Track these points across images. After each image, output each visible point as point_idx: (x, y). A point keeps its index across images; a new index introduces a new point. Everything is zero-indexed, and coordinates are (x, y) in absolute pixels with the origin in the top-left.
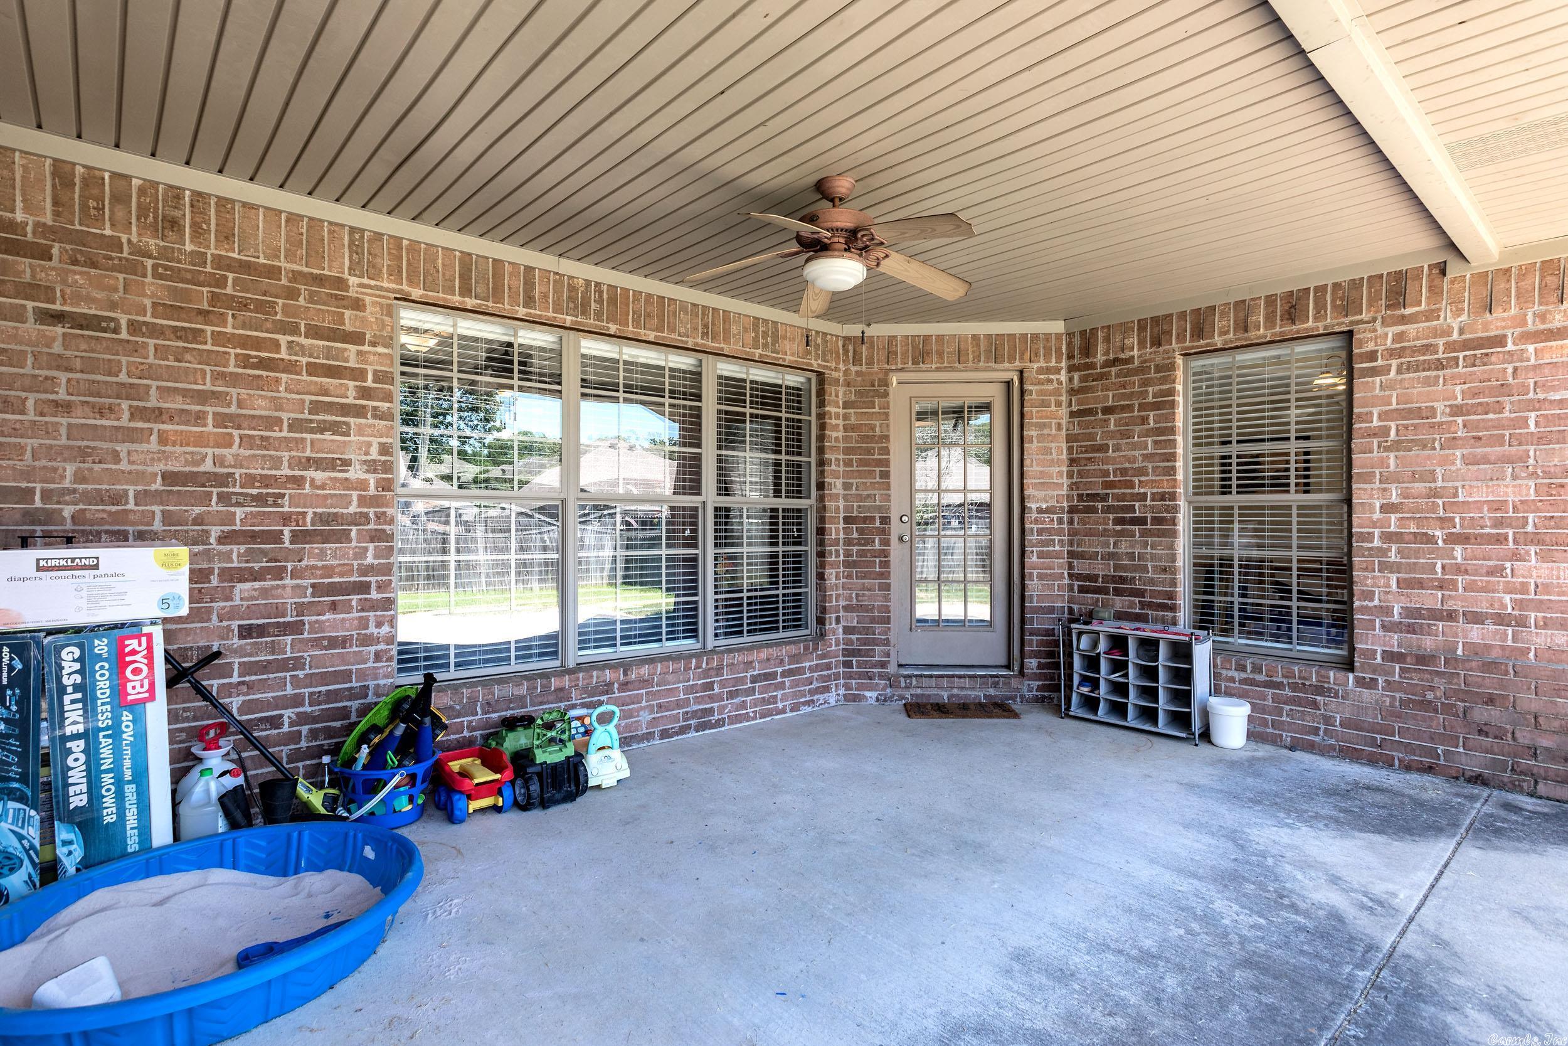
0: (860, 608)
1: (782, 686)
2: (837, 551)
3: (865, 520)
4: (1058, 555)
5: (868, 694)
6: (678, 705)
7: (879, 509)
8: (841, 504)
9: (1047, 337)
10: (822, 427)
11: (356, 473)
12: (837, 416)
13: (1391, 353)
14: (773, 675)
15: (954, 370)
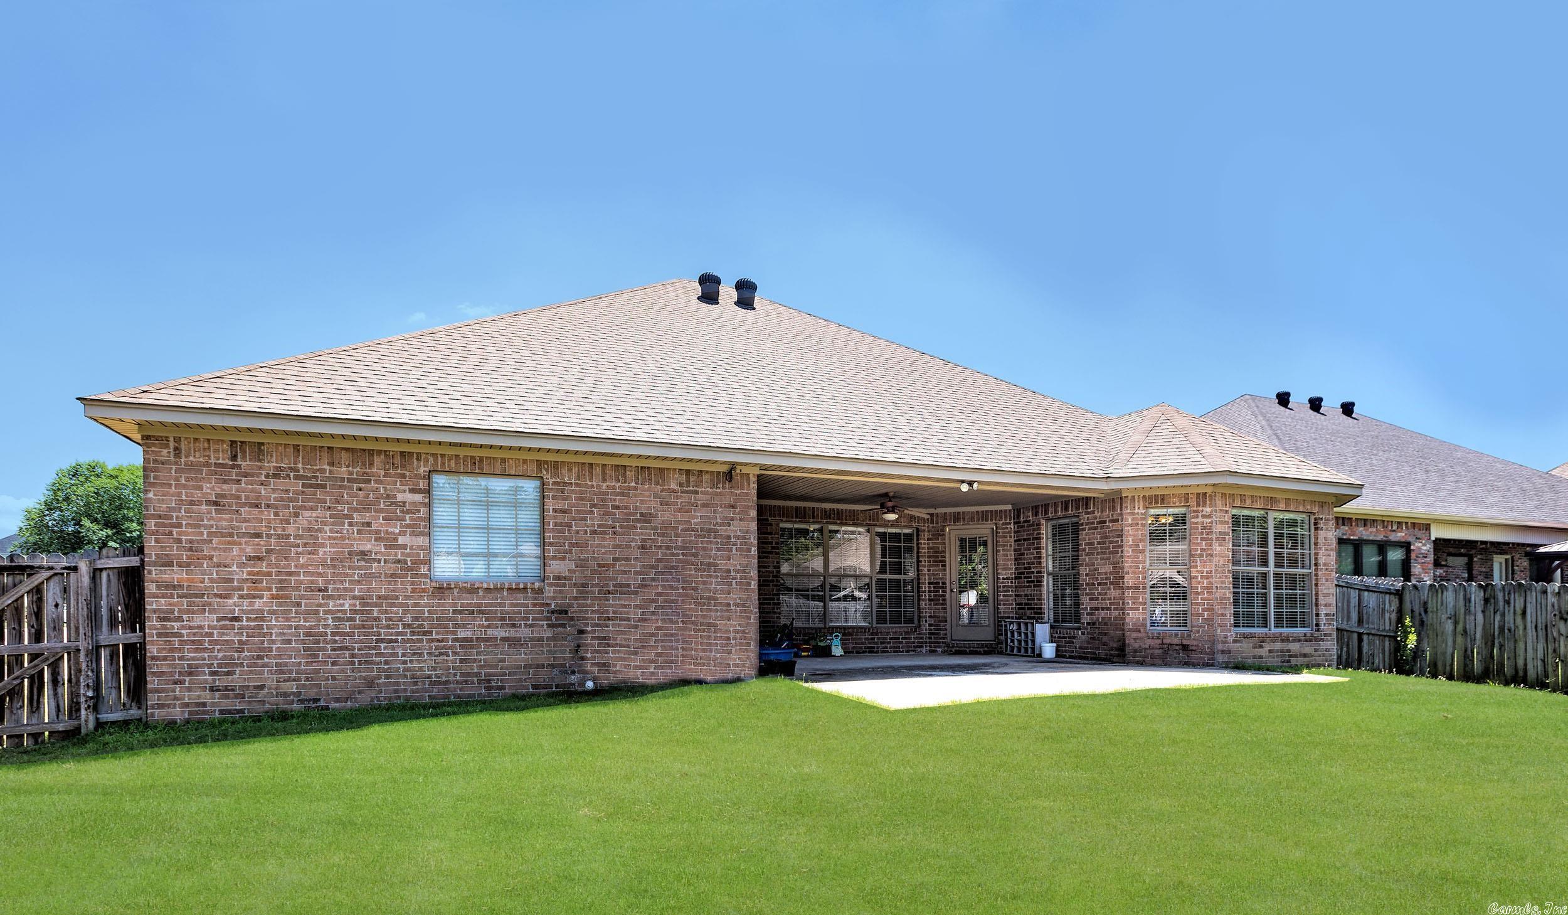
0: (934, 617)
1: (902, 643)
2: (925, 595)
3: (936, 583)
4: (1011, 596)
5: (938, 650)
6: (862, 643)
7: (941, 579)
8: (927, 577)
9: (1006, 511)
10: (918, 548)
11: (771, 569)
12: (925, 544)
13: (1087, 524)
14: (898, 638)
15: (969, 524)
